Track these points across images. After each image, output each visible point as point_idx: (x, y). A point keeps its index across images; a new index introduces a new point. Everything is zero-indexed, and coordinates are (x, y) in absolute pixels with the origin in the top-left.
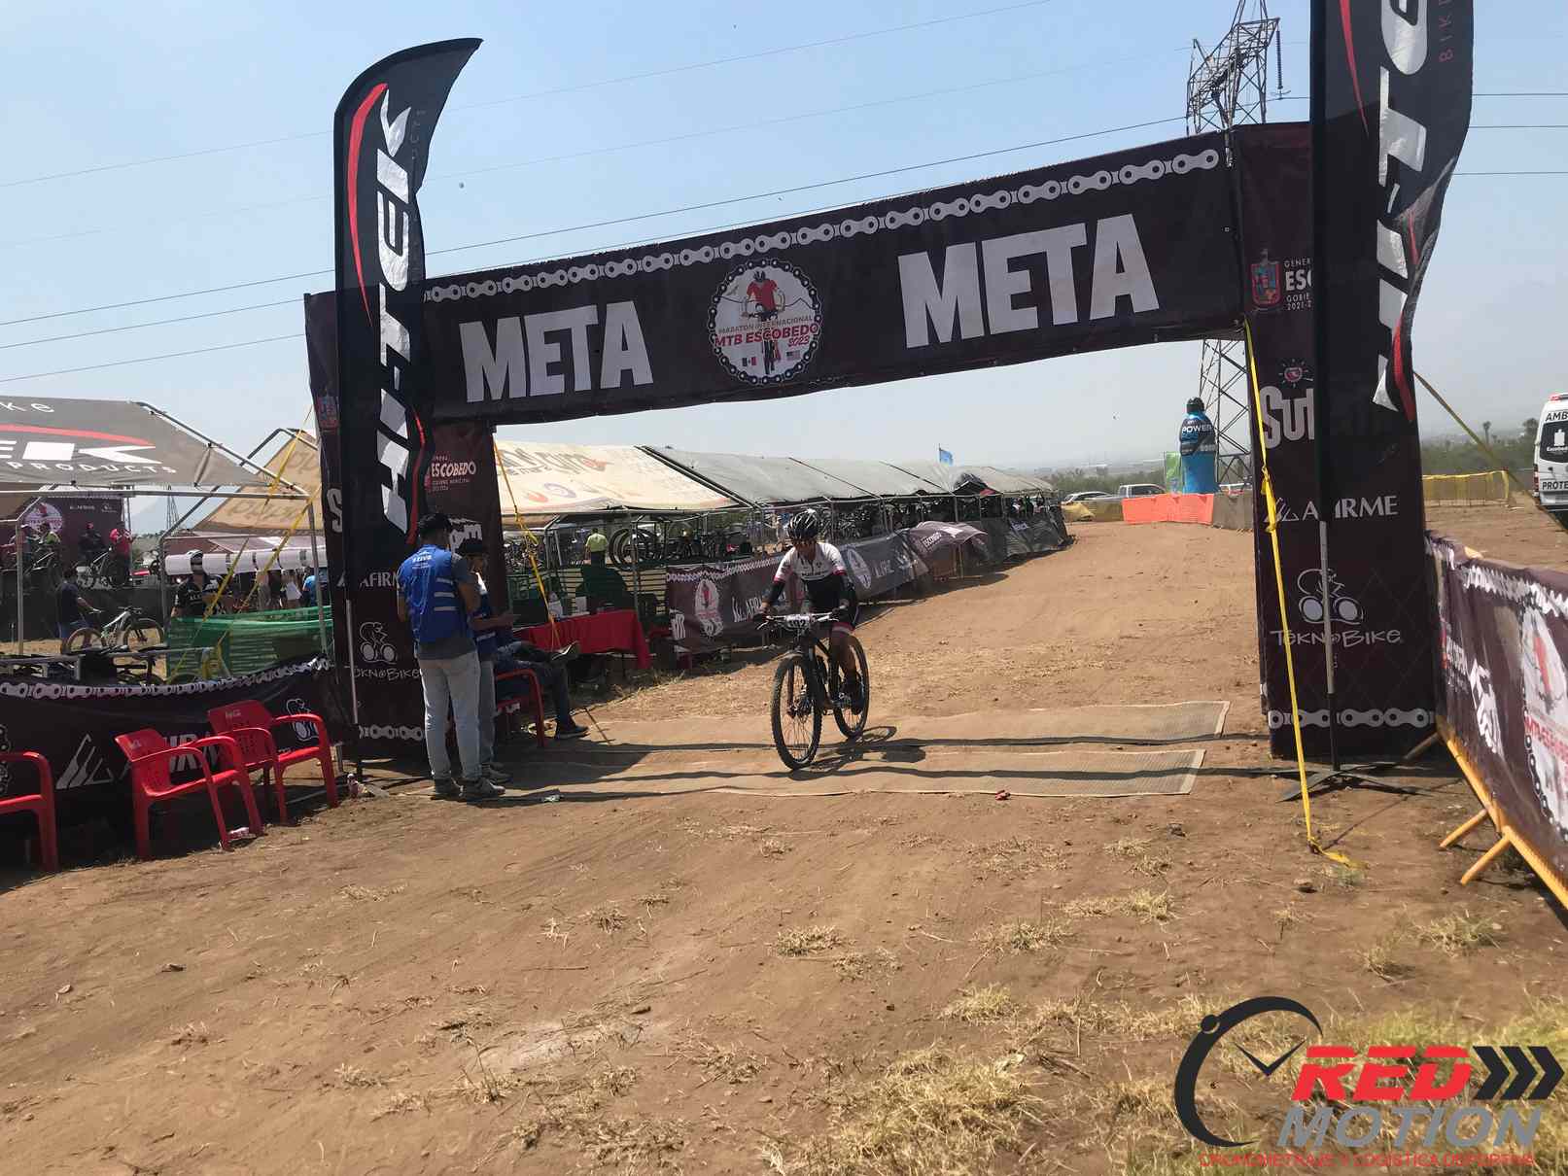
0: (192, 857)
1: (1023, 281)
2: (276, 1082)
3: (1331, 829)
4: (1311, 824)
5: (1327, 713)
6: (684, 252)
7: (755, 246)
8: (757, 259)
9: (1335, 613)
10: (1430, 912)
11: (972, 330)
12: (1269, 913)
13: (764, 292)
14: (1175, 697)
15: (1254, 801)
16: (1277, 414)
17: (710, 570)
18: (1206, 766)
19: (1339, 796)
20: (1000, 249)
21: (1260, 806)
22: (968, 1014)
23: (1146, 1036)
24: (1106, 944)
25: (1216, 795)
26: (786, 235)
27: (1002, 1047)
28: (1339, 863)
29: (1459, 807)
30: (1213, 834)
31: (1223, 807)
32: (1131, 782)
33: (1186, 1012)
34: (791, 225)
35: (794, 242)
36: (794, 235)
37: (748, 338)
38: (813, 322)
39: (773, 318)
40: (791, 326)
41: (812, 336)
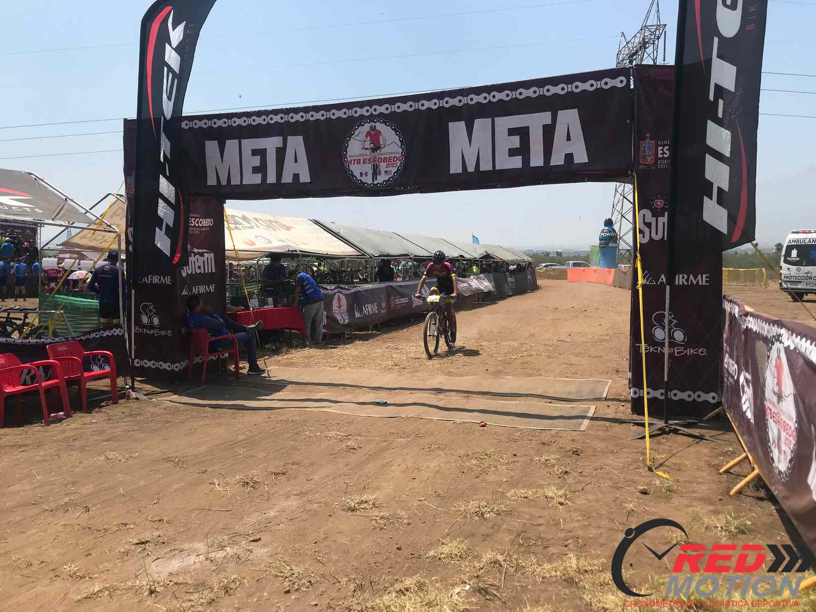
0: (25, 428)
1: (515, 142)
2: (29, 571)
3: (660, 457)
4: (650, 453)
5: (663, 391)
6: (333, 111)
7: (371, 110)
8: (372, 118)
9: (671, 337)
10: (712, 511)
11: (486, 166)
12: (621, 505)
13: (374, 136)
14: (583, 376)
15: (619, 438)
16: (648, 225)
17: (341, 288)
18: (596, 416)
19: (667, 439)
20: (504, 123)
21: (623, 441)
22: (442, 556)
23: (543, 578)
24: (527, 517)
25: (600, 433)
26: (388, 106)
27: (458, 580)
28: (663, 478)
29: (731, 449)
30: (595, 455)
31: (604, 440)
32: (556, 421)
33: (568, 564)
34: (392, 101)
35: (393, 110)
36: (393, 106)
37: (364, 161)
38: (400, 155)
39: (379, 151)
40: (388, 156)
41: (399, 163)
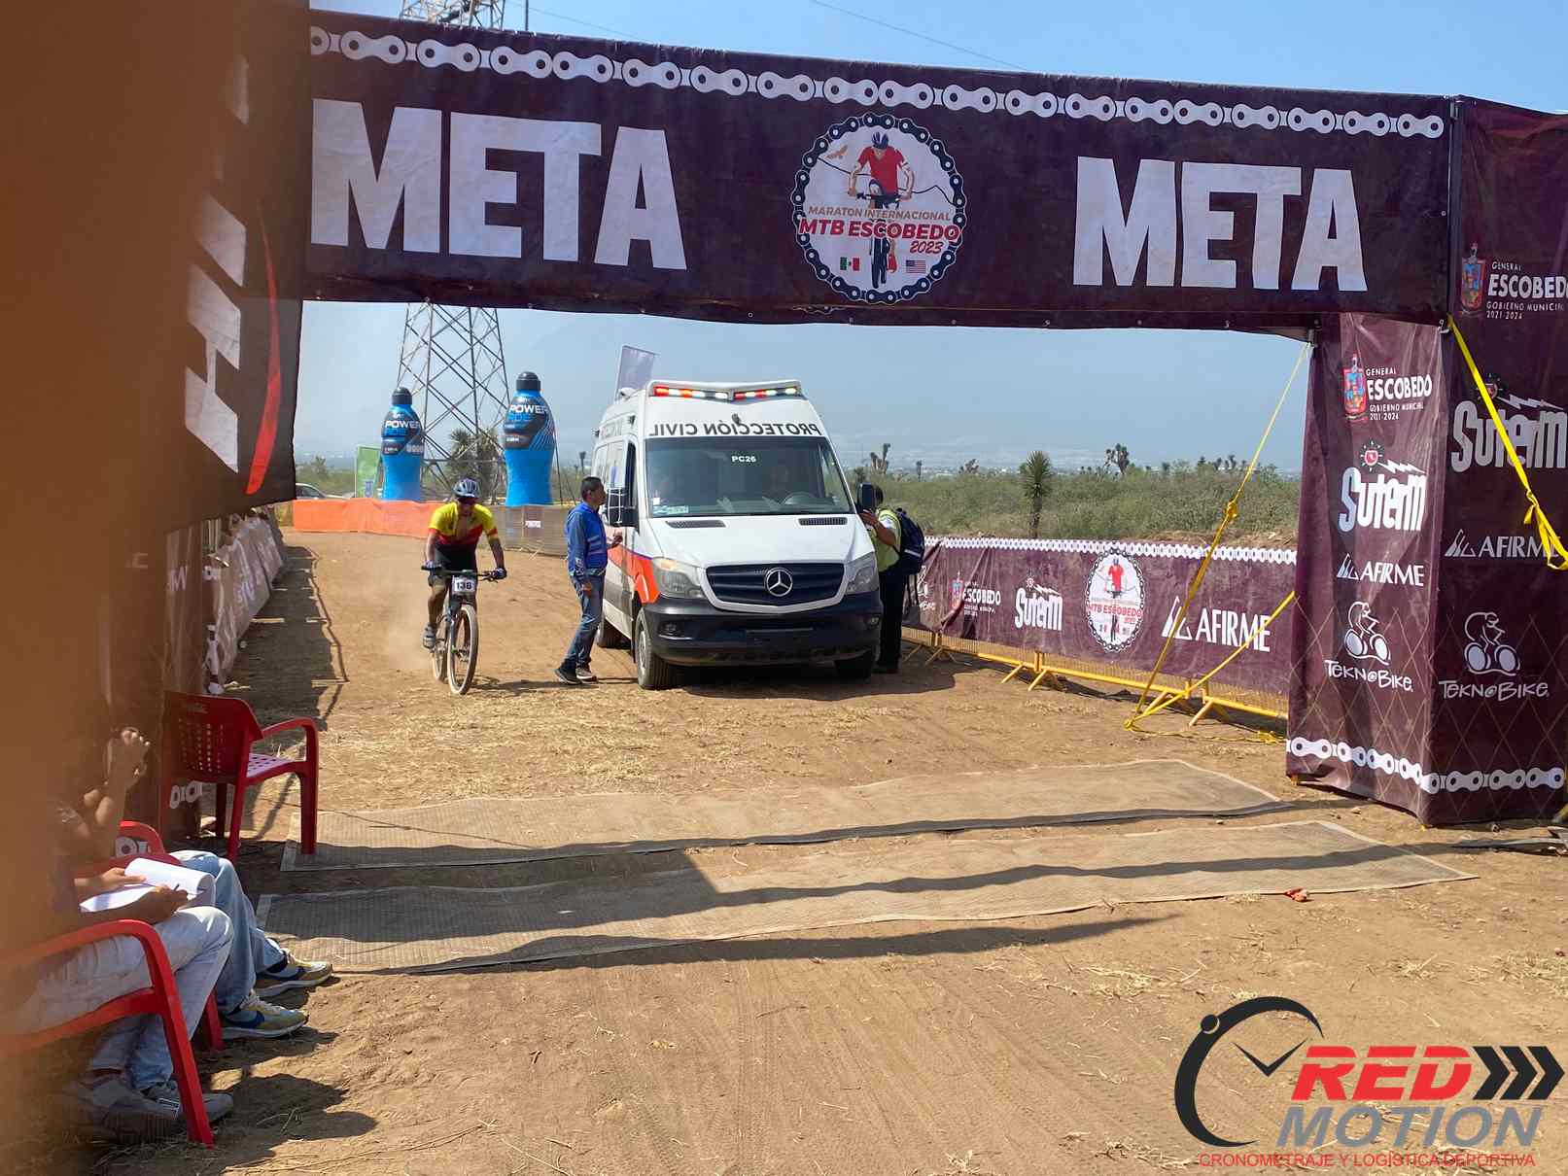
6: (768, 75)
7: (880, 93)
8: (879, 114)
13: (883, 165)
20: (1205, 178)
26: (924, 87)
34: (938, 77)
35: (938, 102)
36: (938, 92)
37: (852, 228)
38: (951, 223)
39: (893, 205)
40: (917, 223)
41: (946, 243)
